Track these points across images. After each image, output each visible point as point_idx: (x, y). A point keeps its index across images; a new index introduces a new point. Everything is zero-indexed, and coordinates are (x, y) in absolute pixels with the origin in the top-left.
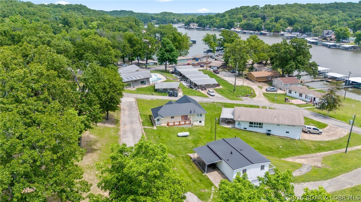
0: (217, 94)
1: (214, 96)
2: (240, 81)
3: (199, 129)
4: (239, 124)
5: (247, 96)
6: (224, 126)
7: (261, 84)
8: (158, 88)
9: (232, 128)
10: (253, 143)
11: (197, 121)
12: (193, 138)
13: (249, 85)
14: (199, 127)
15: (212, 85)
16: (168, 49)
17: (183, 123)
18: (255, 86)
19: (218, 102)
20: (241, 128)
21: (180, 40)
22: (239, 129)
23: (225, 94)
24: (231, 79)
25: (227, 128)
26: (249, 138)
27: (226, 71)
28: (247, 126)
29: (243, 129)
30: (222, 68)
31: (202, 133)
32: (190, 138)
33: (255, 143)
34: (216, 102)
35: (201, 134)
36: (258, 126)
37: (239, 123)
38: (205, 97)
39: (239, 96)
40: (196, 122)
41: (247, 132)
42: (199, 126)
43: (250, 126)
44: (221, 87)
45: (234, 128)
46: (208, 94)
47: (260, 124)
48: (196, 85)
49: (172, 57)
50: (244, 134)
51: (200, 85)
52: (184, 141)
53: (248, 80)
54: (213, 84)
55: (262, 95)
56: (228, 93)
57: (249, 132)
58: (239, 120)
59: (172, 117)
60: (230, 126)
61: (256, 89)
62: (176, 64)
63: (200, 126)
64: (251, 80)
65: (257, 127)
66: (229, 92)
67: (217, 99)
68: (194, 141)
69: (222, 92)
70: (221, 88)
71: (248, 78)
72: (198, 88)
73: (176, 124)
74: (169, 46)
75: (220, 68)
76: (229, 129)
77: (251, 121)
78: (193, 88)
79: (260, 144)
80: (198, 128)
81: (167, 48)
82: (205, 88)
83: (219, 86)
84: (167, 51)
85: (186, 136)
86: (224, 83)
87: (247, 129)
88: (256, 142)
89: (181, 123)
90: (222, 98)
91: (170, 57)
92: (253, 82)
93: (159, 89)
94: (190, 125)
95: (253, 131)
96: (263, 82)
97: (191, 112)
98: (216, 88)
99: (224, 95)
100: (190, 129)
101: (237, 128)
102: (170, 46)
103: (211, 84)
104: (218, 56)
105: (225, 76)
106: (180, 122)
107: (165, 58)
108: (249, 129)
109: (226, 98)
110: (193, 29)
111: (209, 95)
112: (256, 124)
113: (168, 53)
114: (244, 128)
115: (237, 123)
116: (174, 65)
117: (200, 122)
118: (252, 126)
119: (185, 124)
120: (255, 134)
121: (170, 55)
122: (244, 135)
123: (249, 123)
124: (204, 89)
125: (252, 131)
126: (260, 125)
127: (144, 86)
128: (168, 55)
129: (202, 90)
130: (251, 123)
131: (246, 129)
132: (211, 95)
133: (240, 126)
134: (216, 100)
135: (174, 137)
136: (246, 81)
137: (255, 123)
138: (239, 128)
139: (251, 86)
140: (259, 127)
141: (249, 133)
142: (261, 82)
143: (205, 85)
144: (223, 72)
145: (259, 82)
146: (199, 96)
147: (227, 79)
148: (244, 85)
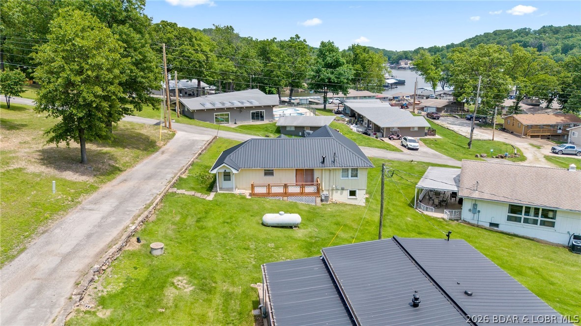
0: (423, 148)
1: (417, 150)
2: (487, 133)
3: (345, 212)
4: (474, 210)
5: (502, 157)
6: (426, 213)
7: (538, 141)
8: (283, 124)
9: (451, 220)
10: (520, 273)
11: (343, 189)
12: (314, 234)
13: (507, 142)
14: (348, 207)
15: (416, 129)
16: (330, 62)
17: (297, 190)
18: (523, 145)
19: (423, 162)
20: (480, 223)
21: (365, 60)
22: (473, 225)
23: (445, 149)
24: (464, 130)
25: (435, 219)
26: (505, 254)
27: (456, 116)
28: (501, 216)
29: (487, 225)
30: (447, 112)
31: (348, 222)
32: (299, 233)
33: (528, 272)
34: (418, 160)
35: (345, 225)
36: (540, 218)
37: (475, 205)
38: (393, 150)
39: (482, 156)
40: (339, 192)
41: (501, 235)
42: (346, 204)
43: (510, 219)
44: (437, 137)
45: (457, 220)
46: (403, 145)
47: (546, 213)
48: (377, 129)
49: (336, 77)
50: (489, 240)
51: (386, 128)
52: (273, 241)
53: (507, 132)
54: (419, 128)
55: (544, 160)
56: (455, 149)
57: (505, 237)
58: (476, 195)
59: (269, 173)
60: (445, 215)
61: (526, 149)
62: (345, 94)
63: (351, 205)
64: (512, 133)
65: (535, 222)
66: (457, 147)
67: (424, 157)
68: (311, 243)
69: (438, 146)
70: (438, 139)
71: (504, 129)
72: (383, 136)
73: (275, 190)
74: (331, 55)
75: (443, 112)
76: (440, 222)
77: (516, 202)
78: (369, 135)
79: (547, 277)
80: (342, 208)
81: (328, 58)
82: (398, 136)
83: (434, 135)
84: (328, 66)
85: (291, 227)
86: (449, 134)
87: (501, 228)
88: (531, 268)
89: (291, 190)
90: (434, 155)
91: (332, 77)
92: (519, 136)
93: (285, 127)
94: (318, 199)
95: (521, 234)
96: (543, 137)
97: (323, 162)
98: (426, 137)
99: (444, 151)
100: (314, 209)
101: (469, 223)
102: (333, 56)
103: (414, 128)
104: (442, 95)
105: (452, 124)
106: (286, 186)
107: (321, 79)
108: (506, 226)
109: (445, 157)
110: (404, 68)
111: (405, 146)
112: (532, 212)
113: (329, 70)
114: (491, 224)
115: (467, 206)
116: (341, 94)
117: (353, 193)
118: (518, 220)
119: (302, 193)
120: (529, 243)
121: (332, 73)
122: (489, 243)
123: (506, 209)
124: (395, 137)
125: (516, 233)
126: (547, 216)
127: (258, 123)
128: (327, 73)
129: (390, 139)
130: (515, 209)
131: (497, 225)
132: (409, 149)
133: (476, 215)
134: (420, 158)
135: (248, 227)
136: (500, 135)
137: (528, 210)
138: (475, 222)
139: (513, 144)
140: (543, 223)
141: (506, 240)
142: (537, 136)
143: (399, 128)
144: (449, 117)
145: (532, 136)
146: (379, 147)
147: (456, 128)
148: (495, 139)
